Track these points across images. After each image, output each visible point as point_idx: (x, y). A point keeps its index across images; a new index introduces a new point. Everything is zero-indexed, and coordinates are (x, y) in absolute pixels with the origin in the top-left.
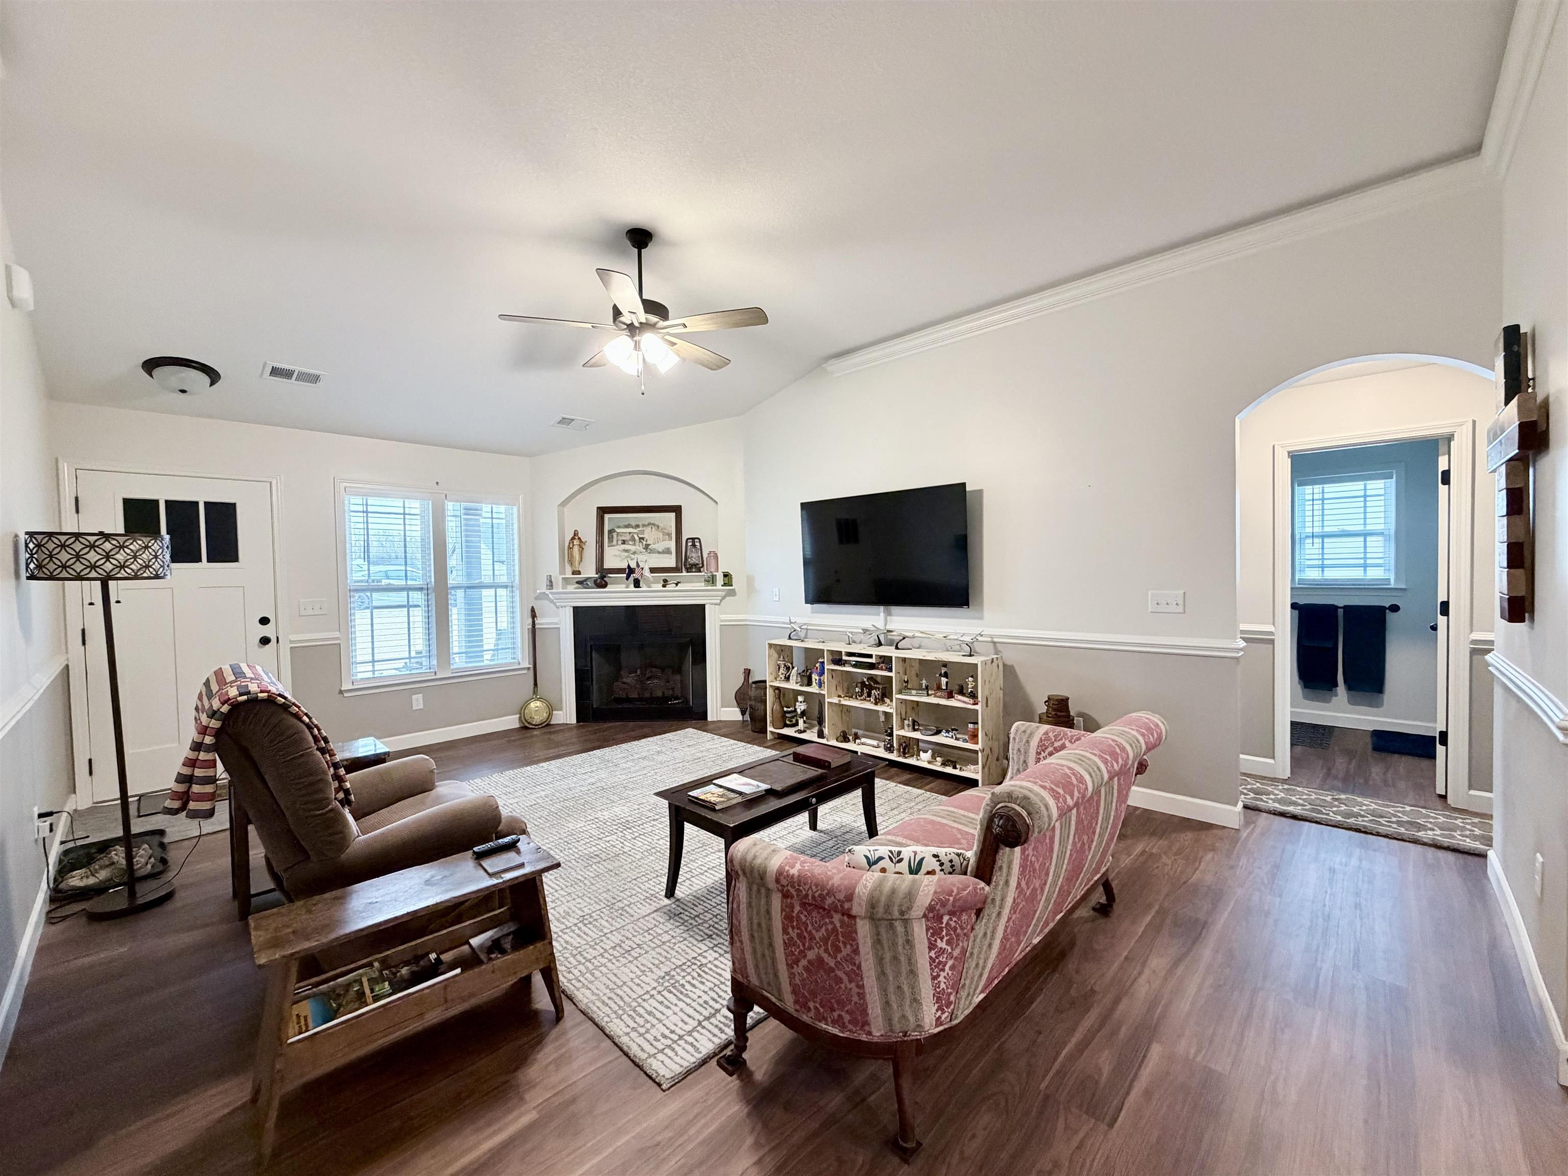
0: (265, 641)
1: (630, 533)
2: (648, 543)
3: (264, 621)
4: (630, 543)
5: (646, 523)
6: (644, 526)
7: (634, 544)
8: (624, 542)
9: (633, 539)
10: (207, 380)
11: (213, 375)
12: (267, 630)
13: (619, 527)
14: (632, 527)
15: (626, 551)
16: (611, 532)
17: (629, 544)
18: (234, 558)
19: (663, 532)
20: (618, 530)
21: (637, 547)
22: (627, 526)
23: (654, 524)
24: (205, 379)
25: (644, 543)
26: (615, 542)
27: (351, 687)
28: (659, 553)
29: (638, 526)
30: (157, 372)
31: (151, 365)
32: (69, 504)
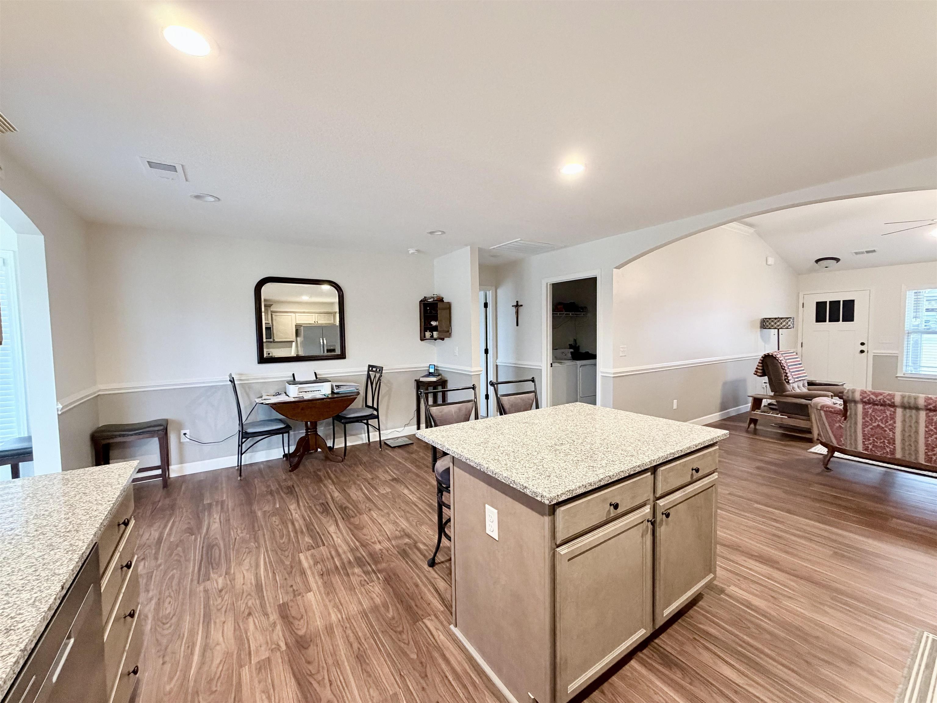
0: (862, 352)
3: (862, 344)
10: (836, 262)
11: (837, 260)
12: (863, 348)
18: (852, 320)
24: (835, 262)
27: (902, 375)
30: (819, 263)
31: (817, 261)
32: (801, 305)
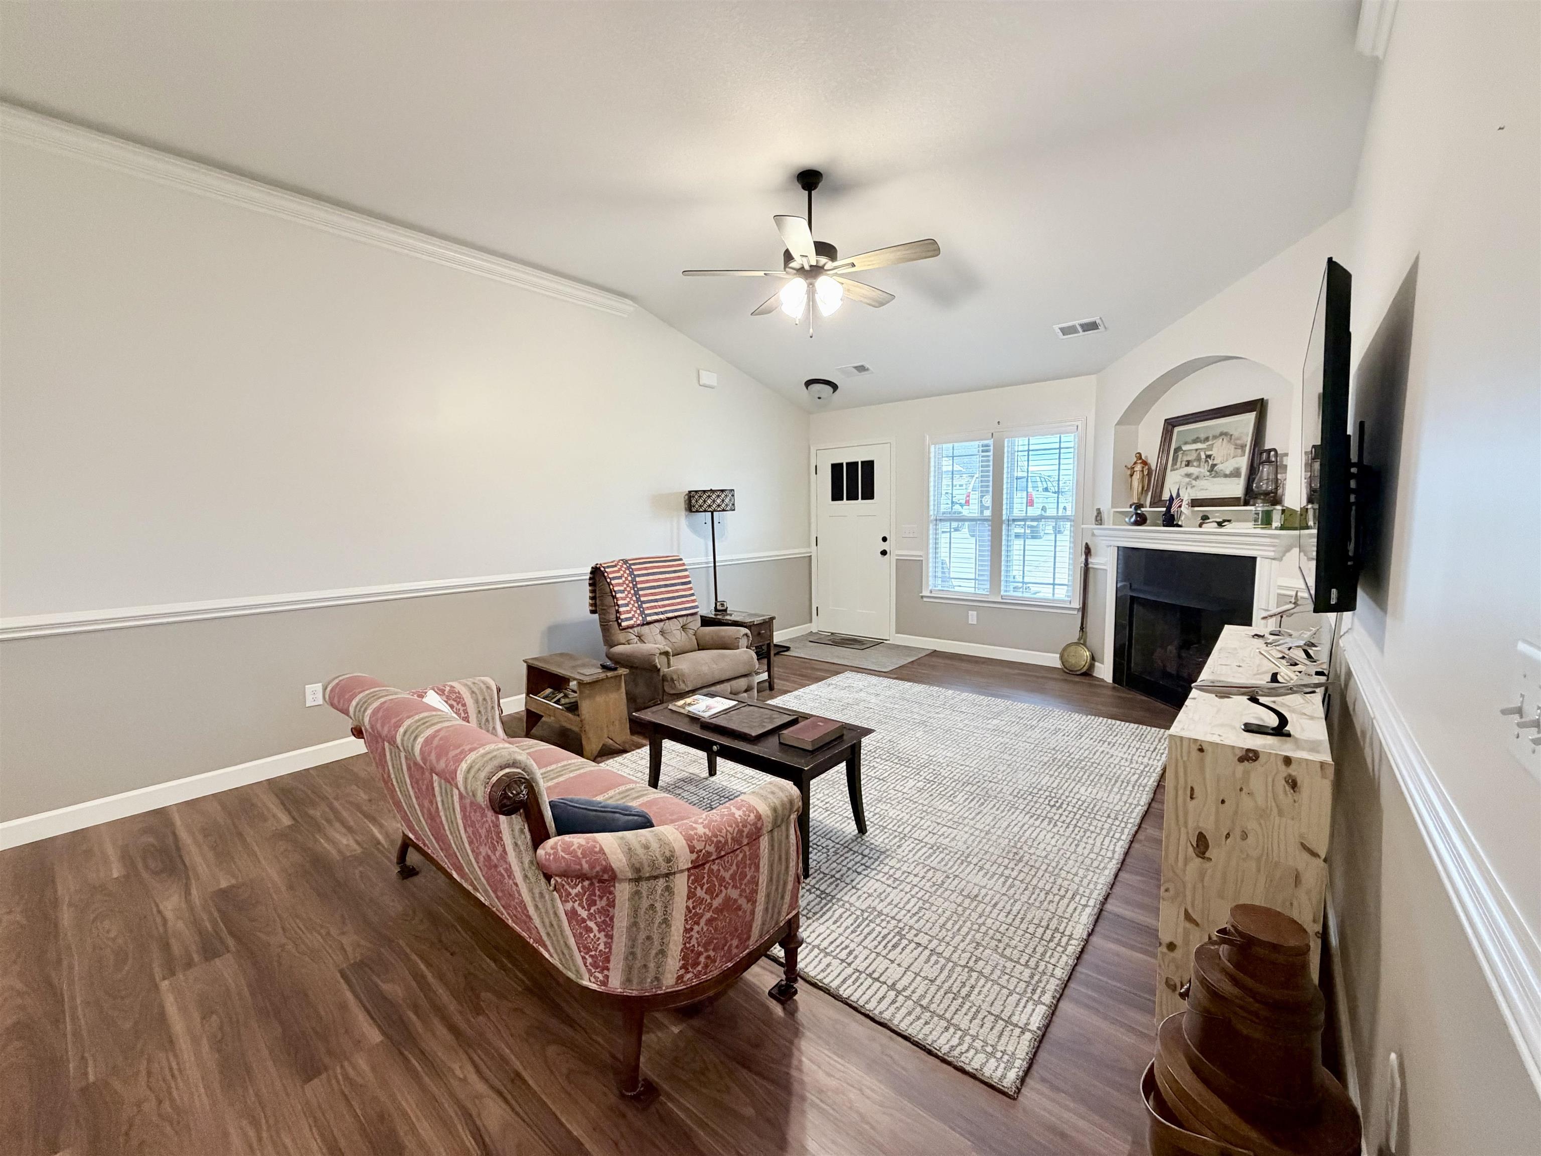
1: (1197, 450)
2: (1215, 462)
4: (1195, 464)
5: (1218, 433)
6: (1215, 437)
7: (1199, 466)
8: (1188, 464)
9: (1199, 459)
10: (830, 388)
11: (833, 385)
13: (1186, 443)
14: (1201, 442)
15: (1188, 475)
16: (1178, 450)
17: (1193, 466)
18: (872, 496)
19: (1236, 445)
20: (1185, 448)
21: (1201, 470)
22: (1196, 441)
23: (1226, 434)
25: (1211, 462)
26: (1179, 463)
28: (1226, 476)
29: (1207, 439)
30: (809, 388)
31: (807, 385)
32: (813, 469)
